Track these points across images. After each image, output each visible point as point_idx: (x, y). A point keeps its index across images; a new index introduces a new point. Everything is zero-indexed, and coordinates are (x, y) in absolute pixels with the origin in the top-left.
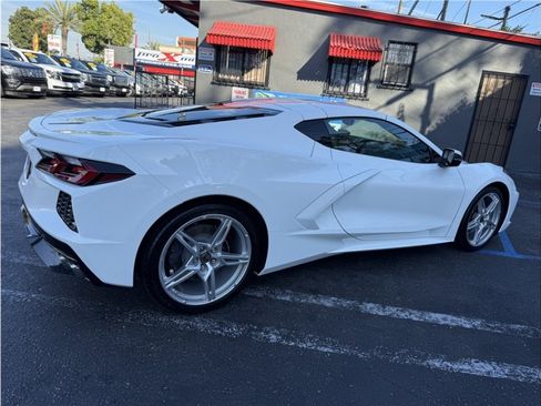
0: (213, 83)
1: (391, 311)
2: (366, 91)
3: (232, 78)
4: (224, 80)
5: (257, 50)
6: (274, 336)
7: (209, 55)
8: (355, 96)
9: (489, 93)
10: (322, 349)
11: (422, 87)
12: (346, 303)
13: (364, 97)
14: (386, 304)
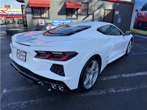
0: (32, 19)
2: (77, 17)
3: (38, 16)
4: (36, 18)
5: (45, 7)
6: (113, 91)
7: (30, 10)
8: (74, 19)
9: (106, 15)
10: (126, 90)
11: (91, 14)
12: (118, 76)
13: (77, 18)
14: (126, 73)
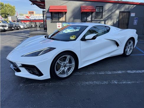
0: (51, 23)
1: (134, 72)
4: (54, 22)
6: (116, 82)
7: (49, 15)
10: (128, 83)
12: (124, 72)
13: (91, 21)
14: (132, 70)
